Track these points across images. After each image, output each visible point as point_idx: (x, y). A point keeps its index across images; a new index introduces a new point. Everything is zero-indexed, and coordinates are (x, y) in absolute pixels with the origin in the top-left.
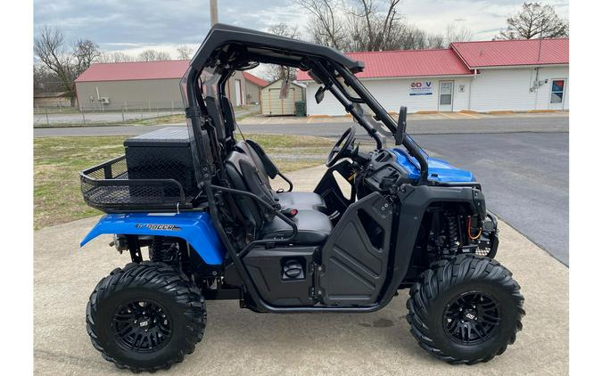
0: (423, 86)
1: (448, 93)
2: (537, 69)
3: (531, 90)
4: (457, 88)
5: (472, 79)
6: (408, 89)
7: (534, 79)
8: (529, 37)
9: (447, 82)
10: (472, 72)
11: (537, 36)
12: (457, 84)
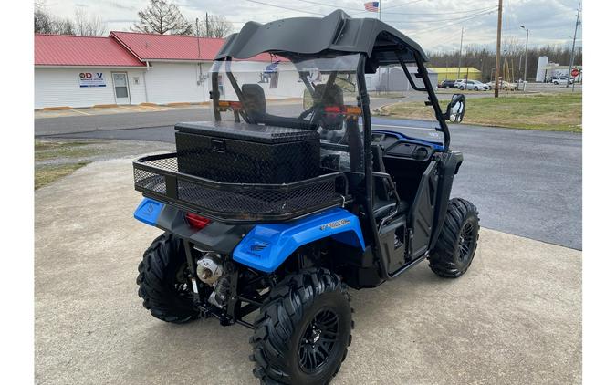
0: (93, 77)
1: (121, 84)
2: (199, 64)
3: (198, 84)
4: (131, 81)
5: (144, 71)
6: (77, 81)
7: (199, 74)
8: (162, 33)
9: (118, 73)
10: (144, 64)
11: (168, 33)
12: (131, 76)
